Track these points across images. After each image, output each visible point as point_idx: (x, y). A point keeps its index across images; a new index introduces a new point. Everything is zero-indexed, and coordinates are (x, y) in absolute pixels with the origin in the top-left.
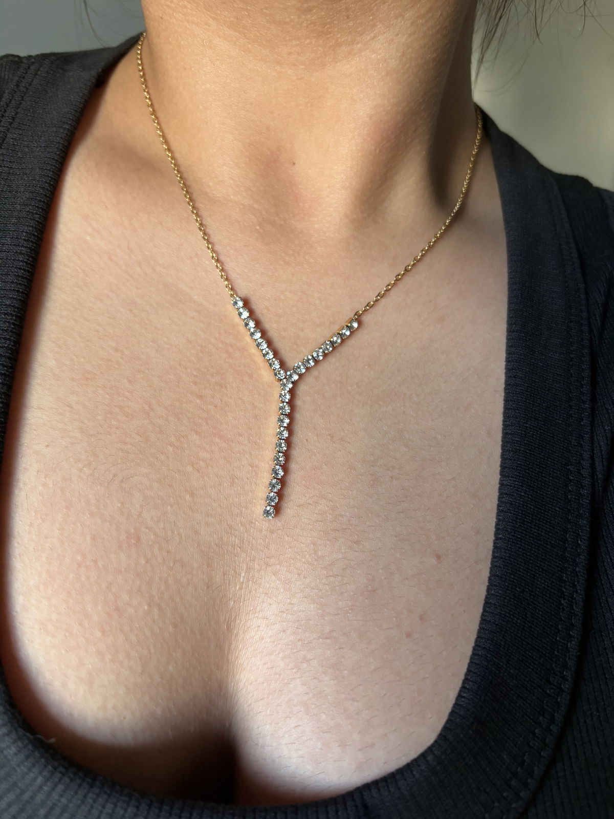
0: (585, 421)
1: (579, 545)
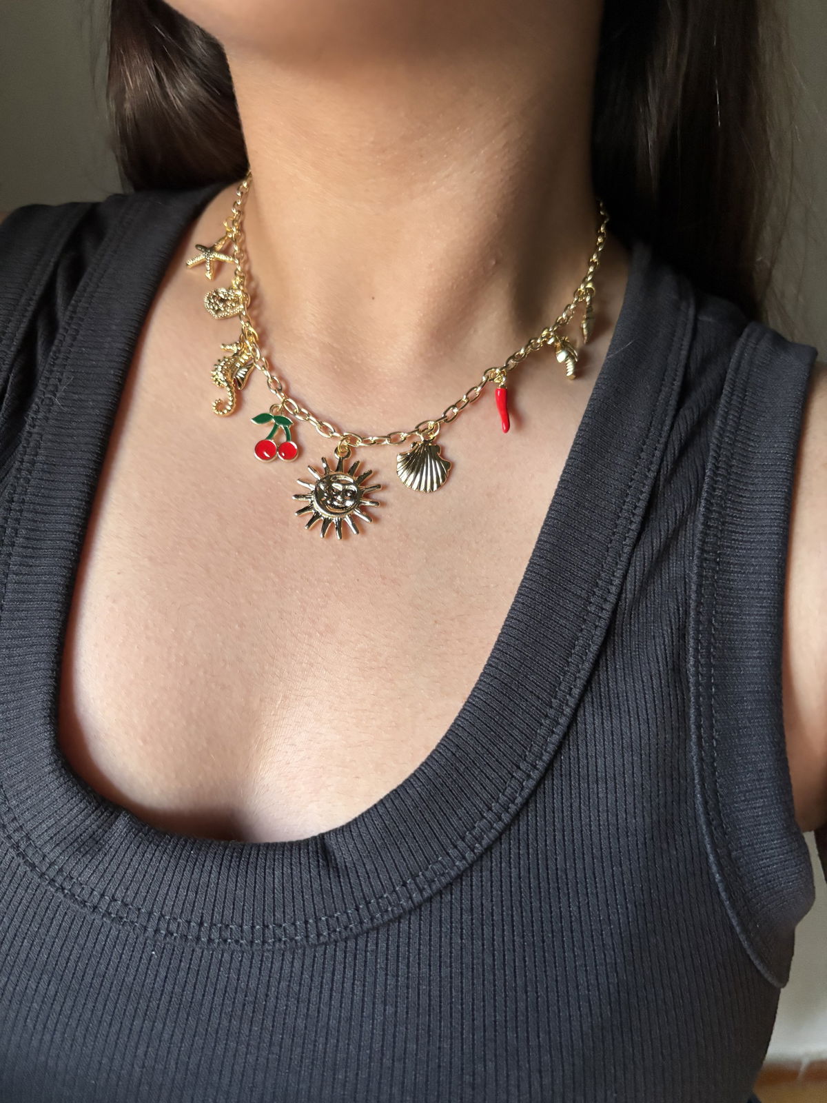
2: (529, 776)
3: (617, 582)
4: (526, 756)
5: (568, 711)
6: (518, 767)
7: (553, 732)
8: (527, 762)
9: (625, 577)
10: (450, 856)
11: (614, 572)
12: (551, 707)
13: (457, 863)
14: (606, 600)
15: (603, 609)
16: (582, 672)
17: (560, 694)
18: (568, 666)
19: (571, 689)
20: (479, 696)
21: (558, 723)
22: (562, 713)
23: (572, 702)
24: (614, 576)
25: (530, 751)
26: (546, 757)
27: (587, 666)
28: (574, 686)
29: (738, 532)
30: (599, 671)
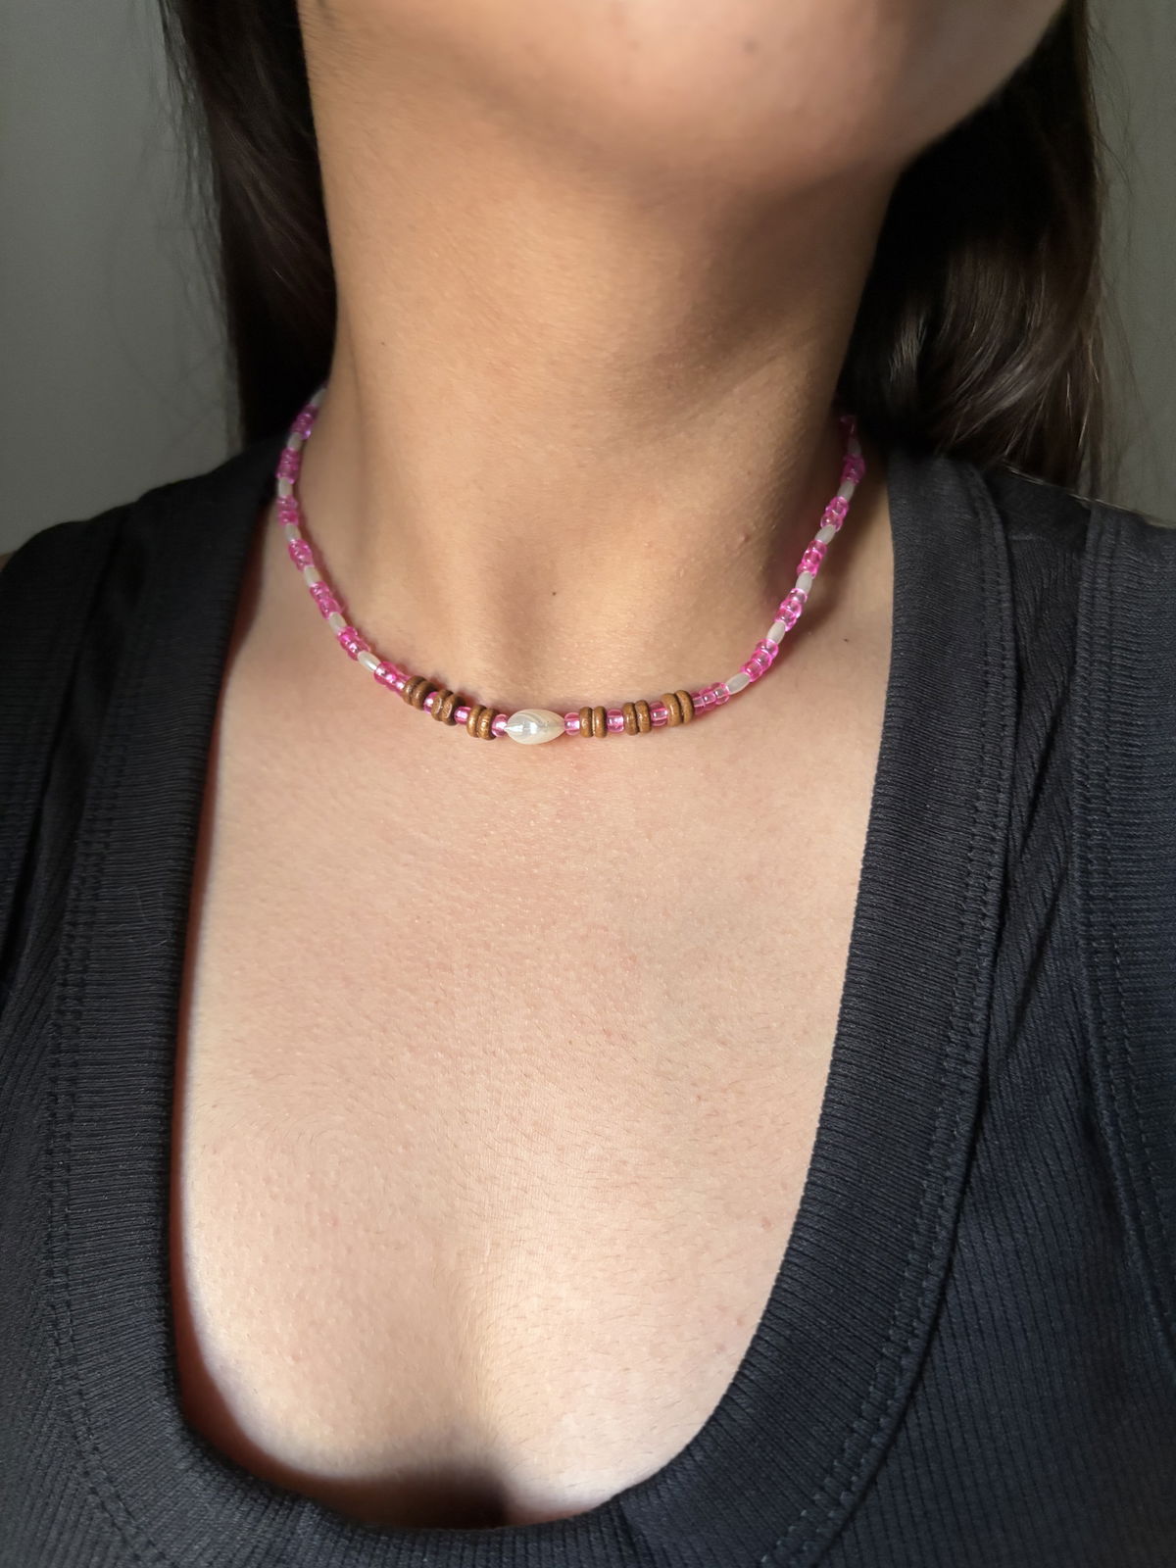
0: (984, 949)
1: (954, 1136)
2: (907, 1350)
3: (980, 1017)
4: (894, 1318)
5: (943, 1234)
6: (888, 1339)
7: (928, 1272)
8: (899, 1328)
9: (989, 1006)
10: (816, 1506)
11: (972, 1000)
12: (918, 1232)
13: (831, 1514)
14: (968, 1047)
15: (967, 1063)
16: (954, 1168)
17: (926, 1208)
18: (931, 1161)
19: (942, 1198)
20: (807, 1236)
21: (932, 1256)
22: (936, 1239)
23: (947, 1219)
24: (974, 1008)
25: (899, 1310)
26: (925, 1314)
27: (959, 1158)
28: (946, 1192)
29: (1139, 897)
30: (977, 1160)
